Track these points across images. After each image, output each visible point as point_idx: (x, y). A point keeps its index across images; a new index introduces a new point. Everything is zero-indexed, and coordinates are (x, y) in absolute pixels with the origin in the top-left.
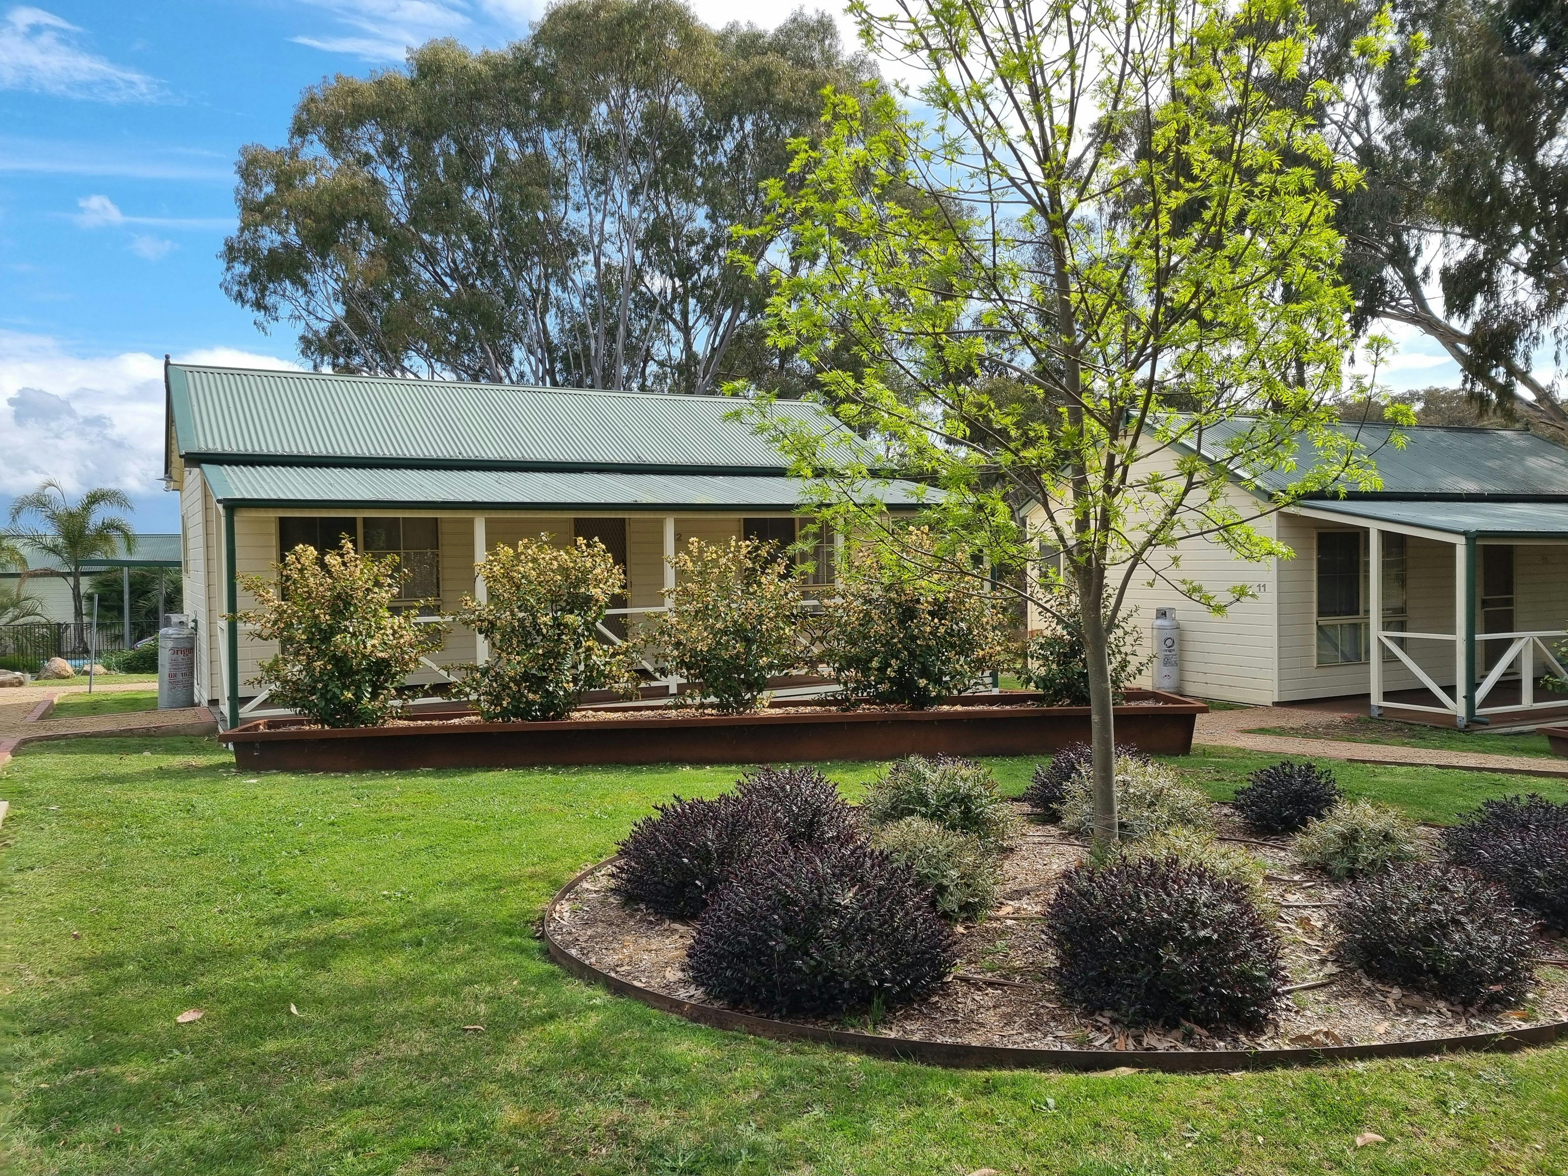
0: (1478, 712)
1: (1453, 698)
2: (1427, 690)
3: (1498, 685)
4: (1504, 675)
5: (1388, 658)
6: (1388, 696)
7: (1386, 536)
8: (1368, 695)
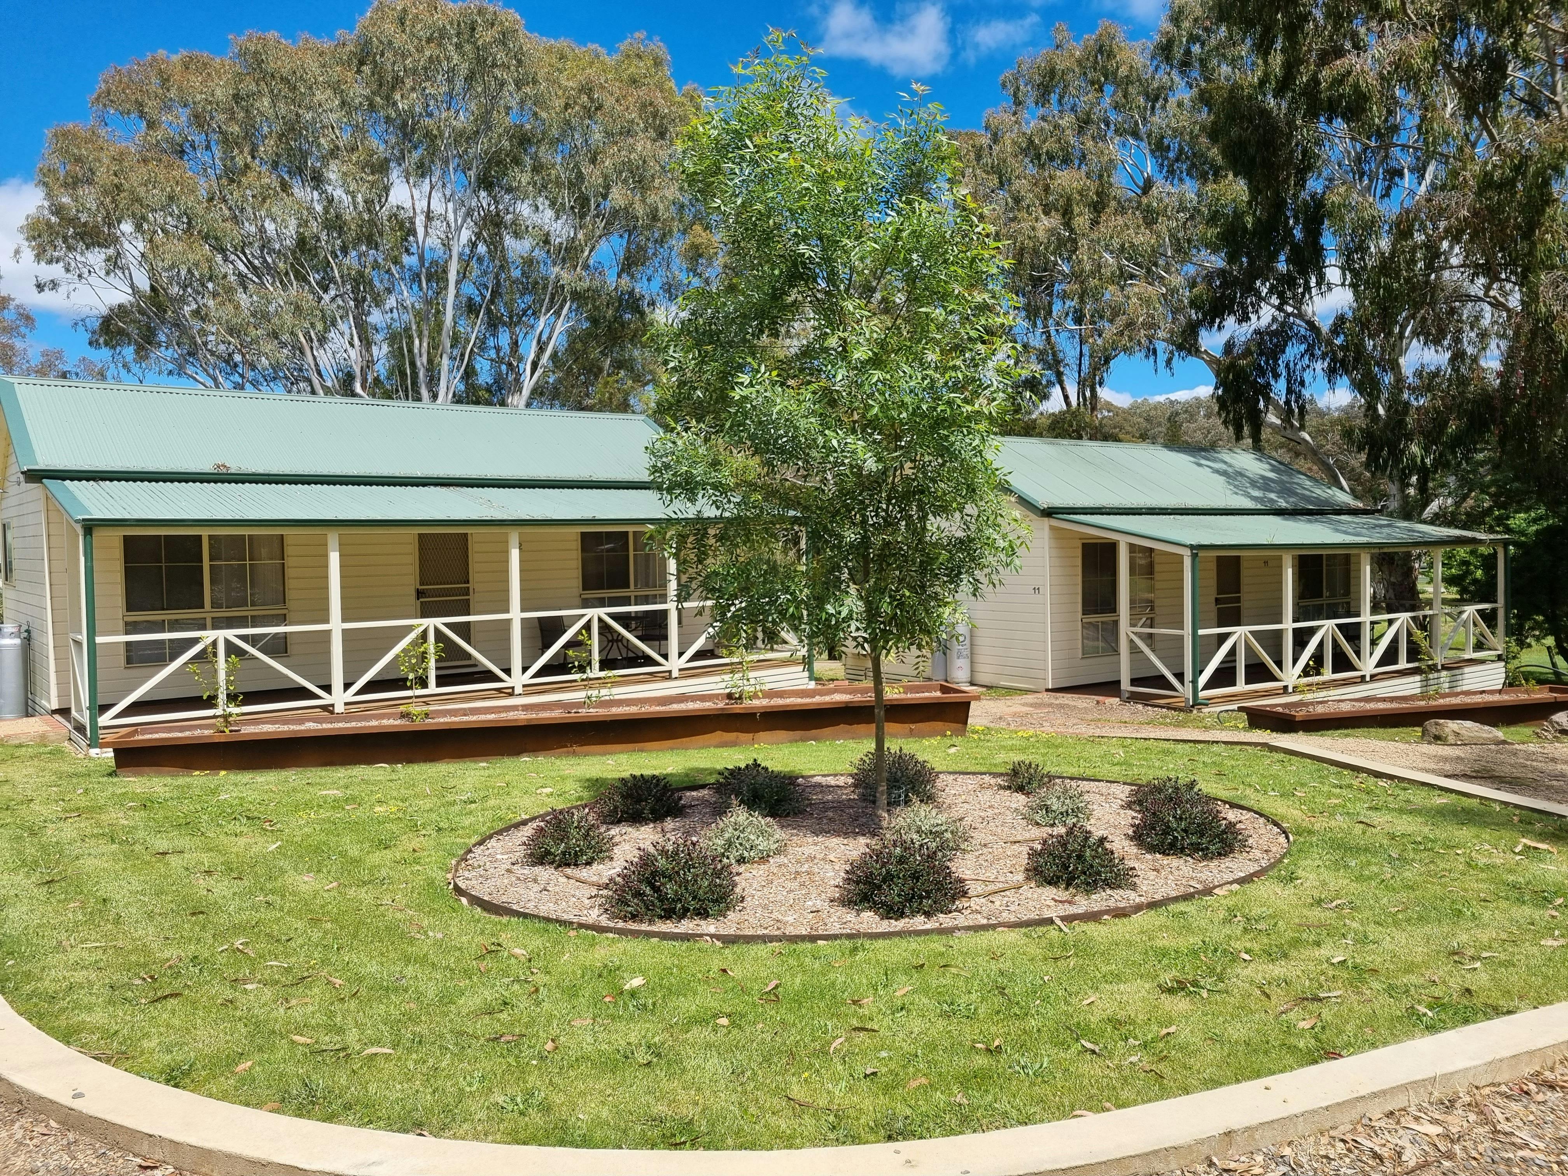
0: (1202, 694)
1: (1182, 682)
2: (1163, 677)
3: (1218, 671)
4: (1222, 662)
5: (1134, 649)
6: (1134, 682)
7: (1132, 547)
8: (1119, 682)
